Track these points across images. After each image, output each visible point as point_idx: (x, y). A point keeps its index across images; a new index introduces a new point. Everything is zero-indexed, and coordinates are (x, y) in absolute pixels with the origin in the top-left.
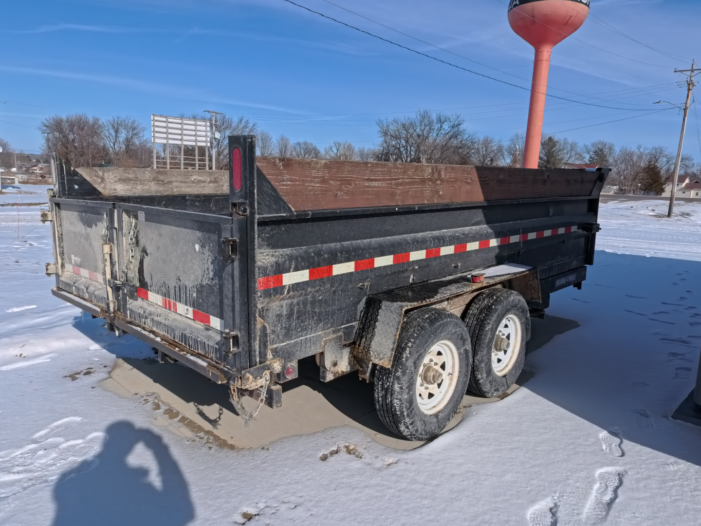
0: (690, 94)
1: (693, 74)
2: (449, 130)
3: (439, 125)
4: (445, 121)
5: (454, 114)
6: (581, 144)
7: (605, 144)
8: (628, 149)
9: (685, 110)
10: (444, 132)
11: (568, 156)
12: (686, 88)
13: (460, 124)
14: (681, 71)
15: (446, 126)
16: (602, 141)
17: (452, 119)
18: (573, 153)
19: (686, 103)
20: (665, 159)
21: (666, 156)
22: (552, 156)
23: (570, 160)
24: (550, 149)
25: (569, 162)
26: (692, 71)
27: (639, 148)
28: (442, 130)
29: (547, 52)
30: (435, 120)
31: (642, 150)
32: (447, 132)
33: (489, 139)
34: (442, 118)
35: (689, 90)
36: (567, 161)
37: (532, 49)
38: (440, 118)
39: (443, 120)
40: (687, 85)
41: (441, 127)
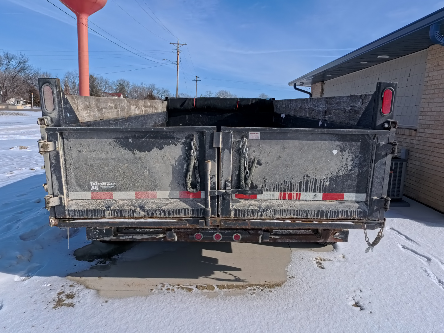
0: (179, 57)
1: (179, 46)
2: (16, 65)
3: (7, 61)
4: (12, 58)
5: (19, 54)
6: (111, 81)
7: (125, 82)
8: (136, 85)
9: (177, 65)
10: (12, 67)
11: (104, 87)
12: (176, 53)
13: (25, 62)
14: (173, 44)
15: (14, 62)
16: (123, 79)
17: (18, 57)
18: (107, 86)
19: (177, 62)
20: (156, 91)
21: (157, 89)
22: (94, 88)
23: (106, 90)
24: (92, 83)
25: (105, 91)
26: (178, 44)
27: (142, 84)
28: (10, 65)
29: (85, 19)
30: (3, 57)
31: (143, 85)
32: (15, 67)
33: (47, 74)
34: (9, 56)
35: (178, 54)
36: (104, 91)
37: (75, 16)
38: (7, 56)
39: (10, 58)
40: (176, 52)
41: (9, 63)
